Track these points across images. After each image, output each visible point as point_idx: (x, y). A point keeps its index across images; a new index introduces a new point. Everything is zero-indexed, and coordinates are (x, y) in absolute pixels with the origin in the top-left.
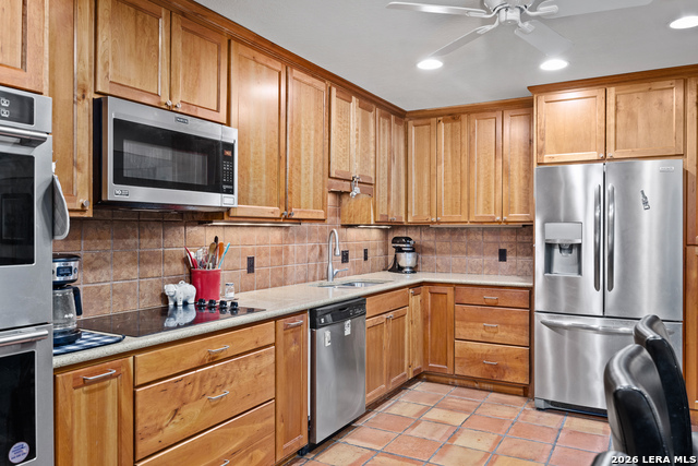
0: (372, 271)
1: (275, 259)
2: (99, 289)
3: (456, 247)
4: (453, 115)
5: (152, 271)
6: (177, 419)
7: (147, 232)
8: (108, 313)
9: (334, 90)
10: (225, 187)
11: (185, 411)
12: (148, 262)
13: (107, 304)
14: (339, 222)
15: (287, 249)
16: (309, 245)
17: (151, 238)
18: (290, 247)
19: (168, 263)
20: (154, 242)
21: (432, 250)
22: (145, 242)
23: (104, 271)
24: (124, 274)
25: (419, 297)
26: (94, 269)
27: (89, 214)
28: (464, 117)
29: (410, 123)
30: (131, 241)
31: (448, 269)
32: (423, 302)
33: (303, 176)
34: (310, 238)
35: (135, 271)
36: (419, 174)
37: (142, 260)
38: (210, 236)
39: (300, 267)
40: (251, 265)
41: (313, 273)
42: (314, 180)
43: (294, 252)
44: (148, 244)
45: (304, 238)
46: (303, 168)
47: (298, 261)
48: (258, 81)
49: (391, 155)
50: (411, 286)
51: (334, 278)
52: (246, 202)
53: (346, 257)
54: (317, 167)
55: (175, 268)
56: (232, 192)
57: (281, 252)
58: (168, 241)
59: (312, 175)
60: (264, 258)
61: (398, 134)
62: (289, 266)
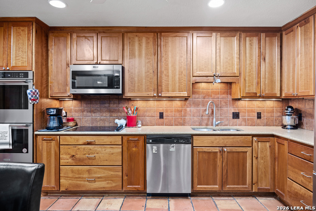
1: (177, 114)
2: (96, 118)
7: (112, 102)
8: (98, 125)
10: (115, 87)
12: (113, 112)
13: (99, 123)
15: (186, 110)
17: (114, 104)
18: (188, 109)
19: (121, 112)
20: (115, 105)
22: (111, 105)
23: (98, 114)
24: (104, 115)
26: (94, 113)
29: (284, 33)
30: (107, 105)
32: (272, 148)
35: (108, 114)
37: (110, 111)
38: (139, 104)
39: (196, 119)
40: (161, 116)
41: (206, 122)
42: (179, 78)
43: (191, 111)
44: (113, 106)
45: (198, 105)
46: (170, 74)
47: (194, 116)
48: (140, 45)
49: (262, 57)
50: (254, 136)
51: (217, 125)
52: (133, 91)
53: (236, 116)
54: (182, 73)
55: (123, 114)
56: (119, 88)
57: (181, 111)
58: (120, 105)
59: (177, 77)
60: (169, 113)
61: (272, 44)
62: (187, 118)
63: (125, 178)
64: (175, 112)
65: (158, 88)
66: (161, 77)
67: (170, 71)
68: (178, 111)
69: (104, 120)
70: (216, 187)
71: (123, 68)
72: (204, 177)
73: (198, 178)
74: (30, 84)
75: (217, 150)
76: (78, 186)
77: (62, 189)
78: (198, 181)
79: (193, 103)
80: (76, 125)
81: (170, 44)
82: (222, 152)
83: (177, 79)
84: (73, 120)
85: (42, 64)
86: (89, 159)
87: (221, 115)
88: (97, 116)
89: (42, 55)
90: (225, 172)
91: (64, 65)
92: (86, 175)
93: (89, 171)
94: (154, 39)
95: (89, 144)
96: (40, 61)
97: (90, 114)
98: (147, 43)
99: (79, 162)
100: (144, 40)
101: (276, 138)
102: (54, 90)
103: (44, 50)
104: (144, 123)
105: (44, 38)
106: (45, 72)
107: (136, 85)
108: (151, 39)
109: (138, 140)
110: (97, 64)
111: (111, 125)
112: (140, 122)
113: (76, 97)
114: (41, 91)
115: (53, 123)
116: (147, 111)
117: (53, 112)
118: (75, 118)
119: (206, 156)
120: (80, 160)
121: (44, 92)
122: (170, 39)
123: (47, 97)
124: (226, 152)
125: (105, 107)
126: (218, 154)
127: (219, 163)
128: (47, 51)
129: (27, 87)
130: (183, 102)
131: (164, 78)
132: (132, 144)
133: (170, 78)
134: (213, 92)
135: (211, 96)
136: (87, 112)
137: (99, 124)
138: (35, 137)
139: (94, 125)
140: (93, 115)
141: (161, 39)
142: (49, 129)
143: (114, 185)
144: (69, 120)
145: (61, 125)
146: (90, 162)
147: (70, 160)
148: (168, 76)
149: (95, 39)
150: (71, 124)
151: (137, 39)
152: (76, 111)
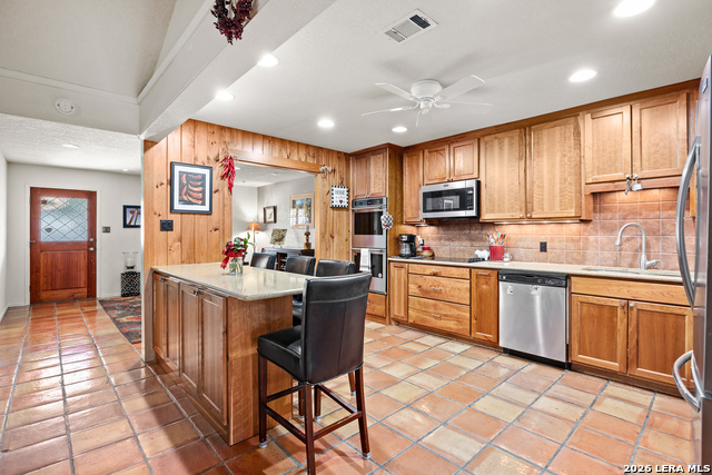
2: (455, 248)
7: (473, 227)
10: (468, 207)
12: (474, 240)
13: (458, 254)
15: (587, 239)
17: (476, 230)
23: (456, 242)
24: (464, 244)
26: (453, 241)
30: (467, 232)
35: (468, 243)
37: (471, 240)
38: (510, 230)
39: (607, 254)
40: (543, 247)
41: (629, 260)
42: (561, 189)
43: (596, 241)
45: (613, 231)
46: (546, 184)
47: (602, 249)
48: (501, 148)
52: (493, 211)
54: (565, 180)
55: (487, 244)
56: (473, 209)
57: (579, 241)
58: (484, 232)
59: (557, 187)
62: (590, 252)
63: (474, 321)
64: (567, 241)
65: (527, 206)
66: (532, 190)
67: (546, 180)
68: (573, 240)
69: (463, 251)
70: (615, 366)
71: (479, 183)
72: (590, 343)
73: (579, 342)
74: (384, 210)
75: (616, 303)
76: (424, 320)
77: (411, 321)
78: (579, 347)
79: (602, 228)
80: (433, 255)
81: (545, 139)
82: (627, 308)
83: (558, 191)
84: (429, 249)
85: (396, 188)
86: (436, 291)
87: (664, 250)
88: (456, 245)
89: (396, 179)
90: (633, 343)
91: (417, 186)
92: (432, 310)
93: (435, 306)
94: (521, 138)
95: (435, 275)
96: (394, 185)
97: (447, 243)
98: (511, 144)
99: (425, 294)
100: (506, 141)
102: (408, 214)
103: (398, 173)
104: (516, 257)
105: (398, 161)
106: (399, 197)
108: (517, 138)
109: (489, 275)
110: (449, 181)
111: (472, 257)
112: (507, 255)
113: (430, 222)
114: (395, 217)
115: (406, 250)
116: (520, 240)
117: (405, 238)
118: (432, 247)
119: (595, 311)
120: (427, 292)
121: (399, 218)
122: (545, 132)
123: (402, 223)
124: (635, 310)
125: (465, 234)
126: (619, 310)
127: (621, 327)
128: (402, 173)
129: (381, 213)
131: (536, 190)
132: (482, 280)
133: (546, 190)
134: (645, 207)
135: (641, 215)
136: (445, 240)
137: (457, 256)
138: (388, 262)
139: (452, 256)
140: (452, 244)
141: (530, 135)
142: (401, 256)
143: (461, 327)
144: (424, 249)
145: (414, 253)
146: (436, 296)
147: (417, 291)
148: (542, 187)
149: (447, 151)
150: (426, 253)
151: (496, 141)
152: (433, 239)
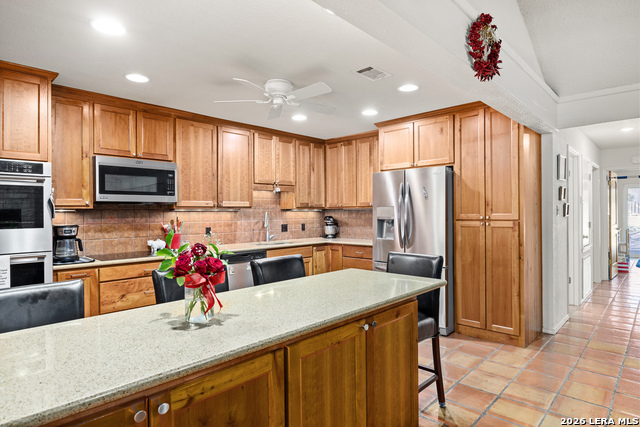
0: (310, 236)
1: (227, 229)
2: (112, 241)
3: (359, 222)
4: (347, 141)
5: (143, 234)
6: (124, 299)
7: (139, 215)
9: (256, 135)
10: (168, 192)
11: (129, 296)
12: (140, 229)
14: (279, 208)
15: (236, 223)
16: (253, 221)
17: (142, 217)
18: (239, 222)
19: (153, 230)
20: (144, 220)
21: (347, 224)
22: (138, 220)
23: (114, 233)
24: (126, 235)
25: (323, 252)
26: (108, 232)
27: (91, 207)
28: (354, 142)
29: (328, 147)
30: (130, 219)
31: (355, 236)
32: (326, 255)
33: (231, 184)
34: (254, 217)
35: (132, 234)
36: (333, 178)
37: (136, 229)
39: (246, 234)
41: (257, 237)
42: (241, 185)
43: (241, 224)
44: (139, 221)
45: (249, 217)
47: (245, 230)
48: (196, 137)
49: (311, 167)
50: (314, 245)
51: (270, 240)
53: (285, 228)
54: (243, 178)
55: (157, 232)
56: (174, 195)
57: (232, 225)
59: (239, 183)
60: (218, 228)
61: (318, 154)
62: (238, 233)
64: (224, 226)
65: (217, 197)
66: (222, 182)
67: (231, 176)
68: (228, 225)
69: (125, 244)
79: (245, 215)
83: (239, 186)
86: (148, 296)
88: (115, 237)
94: (214, 134)
95: (147, 275)
97: (100, 235)
98: (205, 137)
100: (201, 131)
101: (329, 247)
107: (192, 191)
108: (210, 132)
111: (137, 250)
116: (192, 226)
117: (74, 231)
125: (128, 223)
129: (41, 190)
130: (233, 214)
131: (225, 184)
134: (263, 202)
135: (262, 206)
136: (95, 232)
137: (117, 250)
138: (54, 274)
139: (108, 252)
140: (107, 236)
149: (133, 119)
151: (192, 128)
